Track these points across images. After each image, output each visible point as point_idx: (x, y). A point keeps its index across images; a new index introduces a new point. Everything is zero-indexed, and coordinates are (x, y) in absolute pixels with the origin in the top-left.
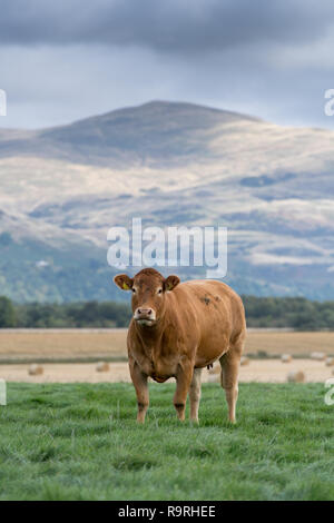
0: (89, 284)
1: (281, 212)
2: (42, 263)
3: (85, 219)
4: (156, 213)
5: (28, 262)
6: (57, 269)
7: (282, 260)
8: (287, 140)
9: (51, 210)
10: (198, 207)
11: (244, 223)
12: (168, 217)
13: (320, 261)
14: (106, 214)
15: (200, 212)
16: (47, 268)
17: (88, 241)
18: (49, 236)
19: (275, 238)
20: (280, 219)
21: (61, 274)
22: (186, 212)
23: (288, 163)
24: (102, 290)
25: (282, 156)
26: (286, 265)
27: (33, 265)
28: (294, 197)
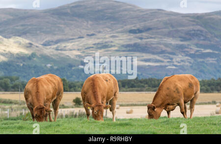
0: (69, 74)
1: (146, 44)
2: (49, 65)
3: (65, 47)
4: (94, 44)
5: (43, 65)
6: (55, 67)
7: (147, 64)
8: (147, 14)
9: (50, 43)
10: (112, 42)
11: (131, 48)
12: (99, 46)
13: (163, 64)
14: (73, 45)
15: (113, 44)
16: (51, 67)
17: (68, 56)
18: (52, 54)
19: (144, 54)
20: (146, 47)
21: (57, 70)
22: (107, 44)
23: (148, 24)
24: (74, 76)
25: (145, 21)
26: (149, 66)
27: (45, 66)
28: (151, 38)
